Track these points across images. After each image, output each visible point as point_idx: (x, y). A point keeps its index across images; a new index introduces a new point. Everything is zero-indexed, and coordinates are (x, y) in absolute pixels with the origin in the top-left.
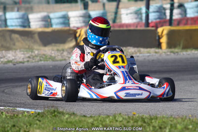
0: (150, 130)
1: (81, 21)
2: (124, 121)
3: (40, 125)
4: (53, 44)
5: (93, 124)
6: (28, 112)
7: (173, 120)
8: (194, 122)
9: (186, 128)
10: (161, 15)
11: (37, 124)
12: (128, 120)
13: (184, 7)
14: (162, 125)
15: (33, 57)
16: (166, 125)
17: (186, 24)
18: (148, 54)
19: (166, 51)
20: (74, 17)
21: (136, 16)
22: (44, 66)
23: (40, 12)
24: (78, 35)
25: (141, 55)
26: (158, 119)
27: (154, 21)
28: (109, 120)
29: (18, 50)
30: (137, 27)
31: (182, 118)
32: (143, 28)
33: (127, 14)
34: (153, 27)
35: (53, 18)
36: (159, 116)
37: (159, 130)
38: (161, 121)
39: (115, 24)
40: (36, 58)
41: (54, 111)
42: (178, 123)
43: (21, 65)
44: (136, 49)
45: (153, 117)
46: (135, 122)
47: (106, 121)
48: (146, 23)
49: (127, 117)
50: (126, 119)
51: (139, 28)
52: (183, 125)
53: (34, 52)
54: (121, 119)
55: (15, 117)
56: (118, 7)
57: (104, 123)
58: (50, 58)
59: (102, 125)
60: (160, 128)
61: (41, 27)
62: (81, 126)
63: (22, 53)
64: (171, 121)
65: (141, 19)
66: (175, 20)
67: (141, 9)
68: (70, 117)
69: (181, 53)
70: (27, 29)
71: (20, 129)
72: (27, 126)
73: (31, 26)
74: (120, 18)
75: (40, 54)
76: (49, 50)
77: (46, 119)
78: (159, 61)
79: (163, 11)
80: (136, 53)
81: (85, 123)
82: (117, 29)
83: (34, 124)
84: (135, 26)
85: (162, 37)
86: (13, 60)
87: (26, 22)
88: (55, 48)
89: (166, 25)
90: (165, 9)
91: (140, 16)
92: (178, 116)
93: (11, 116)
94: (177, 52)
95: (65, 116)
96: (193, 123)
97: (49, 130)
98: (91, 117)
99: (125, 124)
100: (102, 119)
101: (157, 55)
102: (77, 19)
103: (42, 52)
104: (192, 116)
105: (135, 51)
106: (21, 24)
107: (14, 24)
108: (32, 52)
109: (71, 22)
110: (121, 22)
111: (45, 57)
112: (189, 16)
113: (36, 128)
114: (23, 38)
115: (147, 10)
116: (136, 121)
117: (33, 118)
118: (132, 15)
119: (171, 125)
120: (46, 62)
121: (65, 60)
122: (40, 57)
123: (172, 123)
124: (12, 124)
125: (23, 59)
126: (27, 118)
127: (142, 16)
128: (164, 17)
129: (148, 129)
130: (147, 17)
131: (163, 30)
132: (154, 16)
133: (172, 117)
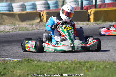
0: (84, 69)
1: (43, 7)
2: (69, 64)
3: (20, 68)
4: (27, 21)
5: (51, 66)
6: (13, 60)
7: (98, 63)
9: (106, 67)
10: (90, 2)
11: (18, 67)
12: (72, 63)
14: (91, 66)
15: (16, 28)
16: (94, 66)
17: (105, 7)
19: (93, 23)
20: (39, 5)
21: (75, 3)
22: (22, 33)
23: (19, 2)
24: (41, 15)
25: (78, 26)
26: (89, 62)
27: (86, 6)
29: (7, 25)
31: (103, 62)
32: (79, 10)
33: (70, 2)
34: (85, 9)
35: (27, 6)
37: (90, 69)
38: (91, 64)
40: (17, 29)
41: (28, 60)
42: (101, 65)
43: (8, 33)
45: (86, 61)
47: (59, 64)
48: (81, 7)
49: (71, 62)
50: (70, 63)
51: (77, 10)
52: (104, 65)
53: (16, 26)
54: (67, 63)
55: (6, 64)
57: (57, 66)
58: (25, 29)
59: (57, 67)
60: (91, 68)
61: (19, 11)
62: (44, 68)
63: (9, 26)
65: (78, 5)
66: (98, 5)
68: (37, 63)
69: (102, 24)
70: (11, 12)
71: (8, 70)
72: (12, 69)
73: (14, 11)
75: (19, 27)
76: (25, 24)
77: (24, 64)
78: (89, 29)
81: (47, 66)
83: (17, 67)
84: (75, 9)
85: (91, 15)
86: (3, 30)
87: (11, 8)
88: (28, 23)
89: (93, 8)
91: (77, 3)
93: (3, 63)
94: (99, 24)
95: (34, 62)
96: (109, 64)
97: (26, 70)
98: (50, 62)
99: (70, 66)
100: (56, 64)
101: (88, 26)
102: (41, 6)
103: (21, 26)
104: (109, 60)
106: (8, 9)
107: (3, 10)
108: (15, 26)
109: (37, 8)
111: (22, 28)
112: (106, 2)
113: (18, 70)
114: (9, 17)
116: (76, 64)
117: (16, 64)
118: (73, 3)
119: (97, 66)
120: (23, 31)
121: (34, 30)
122: (20, 28)
124: (4, 67)
125: (10, 30)
126: (12, 64)
127: (79, 3)
128: (92, 3)
129: (83, 69)
130: (82, 3)
131: (91, 11)
132: (86, 3)
133: (97, 61)
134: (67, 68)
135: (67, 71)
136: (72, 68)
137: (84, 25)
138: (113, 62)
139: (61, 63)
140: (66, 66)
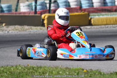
5: (3, 71)
7: (51, 69)
9: (58, 73)
13: (57, 2)
14: (44, 71)
16: (46, 72)
18: (36, 30)
25: (32, 30)
26: (42, 68)
27: (40, 10)
28: (13, 69)
30: (30, 14)
31: (56, 67)
32: (33, 15)
34: (39, 14)
36: (43, 66)
42: (54, 70)
44: (29, 27)
46: (28, 70)
47: (11, 69)
48: (35, 11)
50: (23, 68)
51: (31, 15)
56: (18, 2)
57: (10, 71)
60: (43, 73)
64: (50, 69)
65: (32, 10)
66: (52, 10)
67: (32, 4)
74: (20, 9)
78: (43, 34)
80: (29, 29)
82: (17, 15)
85: (44, 20)
89: (47, 13)
90: (46, 4)
91: (31, 8)
92: (53, 66)
96: (62, 70)
98: (2, 67)
99: (23, 71)
100: (9, 68)
101: (42, 31)
104: (62, 66)
110: (20, 11)
115: (36, 4)
118: (26, 7)
123: (50, 70)
127: (32, 7)
128: (46, 8)
129: (36, 74)
130: (36, 8)
131: (45, 16)
132: (39, 7)
133: (50, 67)
134: (20, 73)
135: (20, 76)
136: (24, 73)
137: (37, 29)
138: (66, 68)
139: (14, 68)
140: (18, 71)
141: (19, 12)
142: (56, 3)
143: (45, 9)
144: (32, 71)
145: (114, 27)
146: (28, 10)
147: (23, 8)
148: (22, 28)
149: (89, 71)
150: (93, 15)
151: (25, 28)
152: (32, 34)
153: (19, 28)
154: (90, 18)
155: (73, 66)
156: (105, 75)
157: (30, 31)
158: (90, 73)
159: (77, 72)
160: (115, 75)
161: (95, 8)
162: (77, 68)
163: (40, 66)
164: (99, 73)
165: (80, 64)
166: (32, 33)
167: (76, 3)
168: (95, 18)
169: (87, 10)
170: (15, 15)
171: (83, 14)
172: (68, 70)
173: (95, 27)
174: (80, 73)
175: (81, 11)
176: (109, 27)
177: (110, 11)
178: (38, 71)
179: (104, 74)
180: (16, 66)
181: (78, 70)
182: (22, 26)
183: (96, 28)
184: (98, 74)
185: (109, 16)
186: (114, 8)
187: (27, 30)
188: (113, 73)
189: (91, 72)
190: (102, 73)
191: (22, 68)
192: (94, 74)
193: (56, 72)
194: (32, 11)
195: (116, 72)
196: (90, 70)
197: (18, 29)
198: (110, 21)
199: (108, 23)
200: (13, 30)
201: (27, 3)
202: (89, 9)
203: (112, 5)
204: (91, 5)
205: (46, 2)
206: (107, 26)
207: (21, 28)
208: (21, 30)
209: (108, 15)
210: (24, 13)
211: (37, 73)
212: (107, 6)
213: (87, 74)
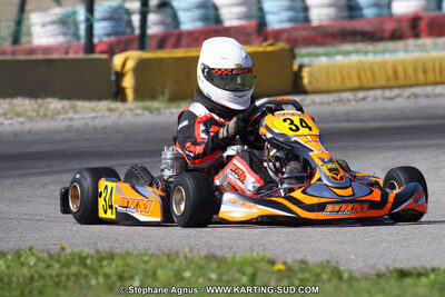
0: (98, 283)
2: (39, 264)
7: (149, 261)
8: (196, 264)
9: (178, 276)
12: (49, 262)
13: (172, 8)
14: (123, 271)
16: (133, 272)
17: (177, 46)
18: (94, 114)
19: (133, 107)
25: (77, 116)
26: (117, 258)
27: (106, 39)
28: (5, 263)
30: (67, 53)
31: (169, 256)
32: (81, 56)
34: (101, 53)
36: (118, 251)
37: (119, 284)
39: (18, 48)
42: (161, 267)
44: (66, 103)
45: (104, 254)
46: (63, 266)
48: (86, 44)
49: (46, 256)
50: (44, 261)
51: (71, 56)
54: (32, 261)
56: (22, 8)
60: (121, 278)
64: (145, 263)
65: (77, 36)
66: (152, 37)
67: (75, 13)
69: (168, 111)
74: (29, 34)
78: (118, 130)
79: (125, 17)
80: (66, 112)
82: (21, 57)
84: (63, 51)
85: (124, 75)
89: (133, 49)
90: (129, 13)
91: (72, 29)
92: (160, 250)
94: (158, 110)
96: (193, 266)
99: (42, 272)
101: (113, 116)
104: (191, 250)
105: (63, 107)
110: (30, 42)
115: (89, 16)
118: (54, 27)
119: (145, 271)
123: (148, 267)
127: (77, 28)
128: (128, 31)
129: (93, 282)
130: (90, 29)
131: (126, 60)
132: (104, 28)
133: (146, 254)
134: (32, 278)
135: (31, 293)
136: (48, 279)
138: (207, 257)
139: (7, 260)
140: (25, 270)
141: (28, 46)
142: (168, 11)
143: (124, 33)
144: (80, 272)
145: (389, 99)
146: (61, 39)
147: (43, 33)
148: (40, 106)
149: (296, 267)
150: (309, 55)
151: (52, 107)
152: (77, 130)
153: (28, 108)
154: (295, 67)
155: (234, 249)
156: (357, 280)
157: (71, 119)
158: (300, 276)
159: (249, 270)
160: (393, 282)
161: (315, 28)
162: (248, 256)
163: (107, 249)
164: (332, 273)
165: (261, 242)
166: (76, 124)
167: (242, 10)
168: (317, 63)
169: (285, 35)
170: (10, 57)
171: (270, 49)
172: (214, 265)
173: (317, 98)
174: (259, 274)
175: (262, 39)
176: (370, 99)
177: (371, 36)
178: (101, 271)
179: (351, 278)
180: (18, 254)
181: (253, 262)
182: (40, 101)
183: (321, 103)
184: (330, 280)
185: (370, 58)
186: (389, 26)
187: (59, 113)
188: (388, 275)
189: (302, 270)
190: (346, 276)
191: (38, 259)
192: (313, 279)
193: (171, 274)
194: (75, 43)
195: (396, 270)
196: (298, 265)
197: (26, 111)
198: (373, 75)
199: (365, 84)
200: (5, 115)
201: (57, 12)
202: (294, 29)
203: (379, 16)
204: (301, 15)
205: (128, 5)
206: (361, 94)
207: (36, 106)
208: (34, 114)
209: (366, 53)
210: (47, 50)
211: (97, 278)
212: (362, 17)
213: (289, 277)
